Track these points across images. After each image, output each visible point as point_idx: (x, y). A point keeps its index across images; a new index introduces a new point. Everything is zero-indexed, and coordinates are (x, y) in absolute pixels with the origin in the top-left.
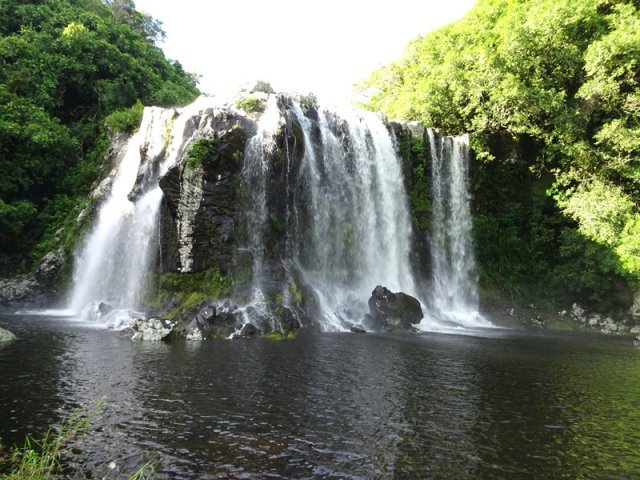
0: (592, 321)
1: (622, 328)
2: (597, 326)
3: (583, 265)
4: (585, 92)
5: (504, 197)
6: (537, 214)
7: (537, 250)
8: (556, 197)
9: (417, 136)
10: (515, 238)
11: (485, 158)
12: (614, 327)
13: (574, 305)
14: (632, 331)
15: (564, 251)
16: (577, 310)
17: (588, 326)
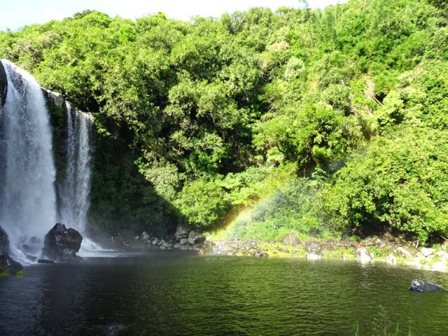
0: (154, 242)
1: (170, 245)
2: (156, 245)
3: (156, 209)
4: (169, 110)
5: (108, 160)
6: (127, 175)
7: (124, 198)
8: (140, 166)
9: (57, 104)
10: (113, 189)
11: (103, 133)
12: (166, 244)
13: (144, 233)
14: (175, 246)
15: (145, 200)
16: (145, 236)
17: (152, 245)
